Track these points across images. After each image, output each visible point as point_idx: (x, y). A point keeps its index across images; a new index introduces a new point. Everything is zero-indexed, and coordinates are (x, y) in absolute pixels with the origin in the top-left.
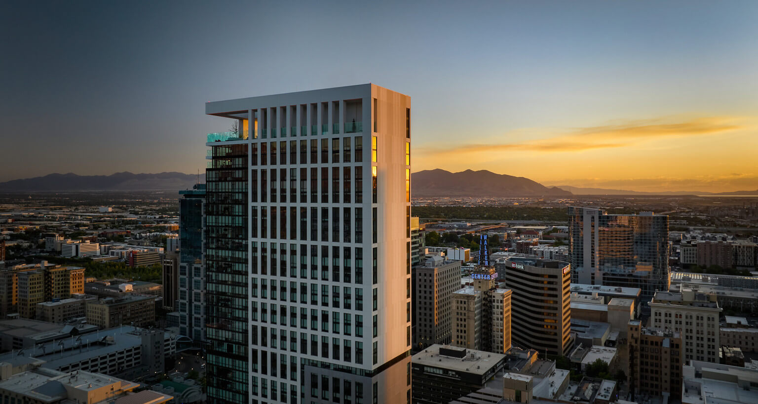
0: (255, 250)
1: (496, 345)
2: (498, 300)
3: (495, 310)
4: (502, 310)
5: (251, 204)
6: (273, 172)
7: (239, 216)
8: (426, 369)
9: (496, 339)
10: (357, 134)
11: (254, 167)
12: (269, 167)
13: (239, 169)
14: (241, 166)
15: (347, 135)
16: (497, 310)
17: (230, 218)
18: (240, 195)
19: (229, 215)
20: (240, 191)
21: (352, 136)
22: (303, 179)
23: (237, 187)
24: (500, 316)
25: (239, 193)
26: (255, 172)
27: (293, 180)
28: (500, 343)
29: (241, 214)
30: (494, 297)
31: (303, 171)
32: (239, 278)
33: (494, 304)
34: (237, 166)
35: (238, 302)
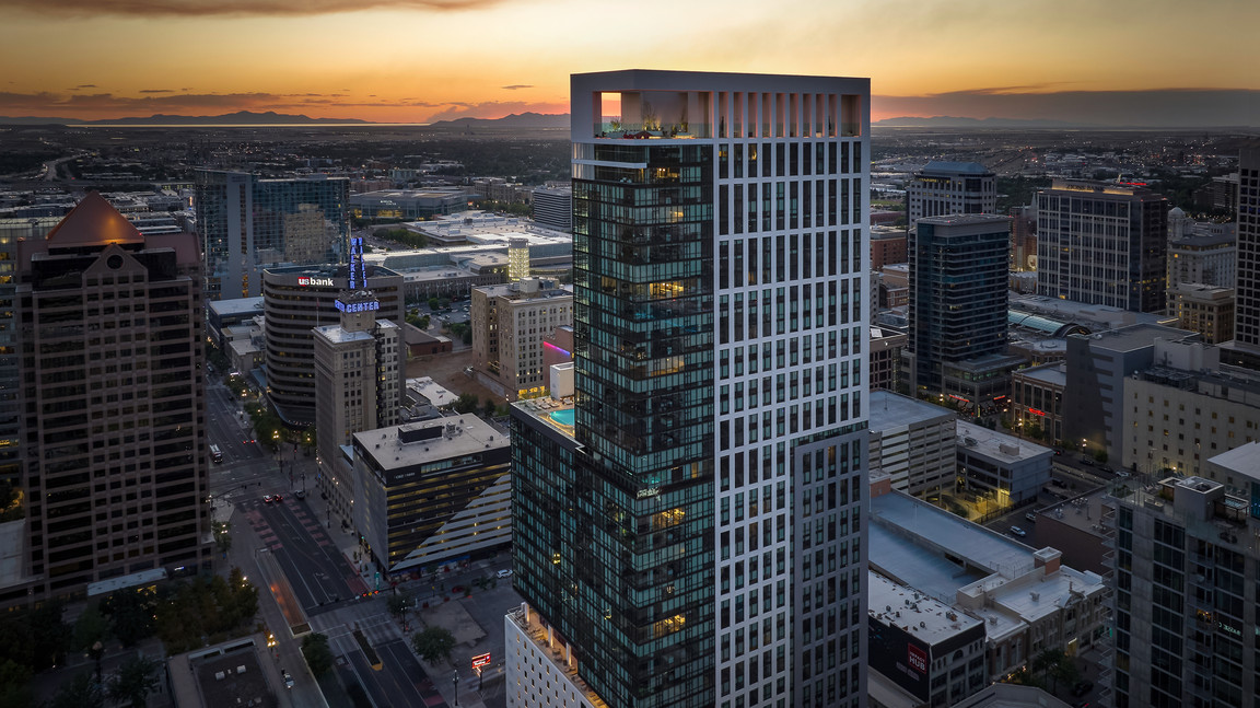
0: (724, 306)
5: (718, 238)
6: (752, 187)
7: (696, 259)
10: (856, 138)
11: (724, 182)
12: (746, 181)
13: (695, 184)
14: (699, 180)
15: (845, 139)
17: (681, 264)
18: (699, 226)
19: (678, 260)
20: (698, 219)
21: (851, 140)
22: (794, 196)
23: (693, 214)
25: (696, 222)
26: (724, 189)
27: (780, 198)
29: (699, 256)
31: (794, 185)
32: (697, 358)
34: (692, 180)
35: (697, 395)
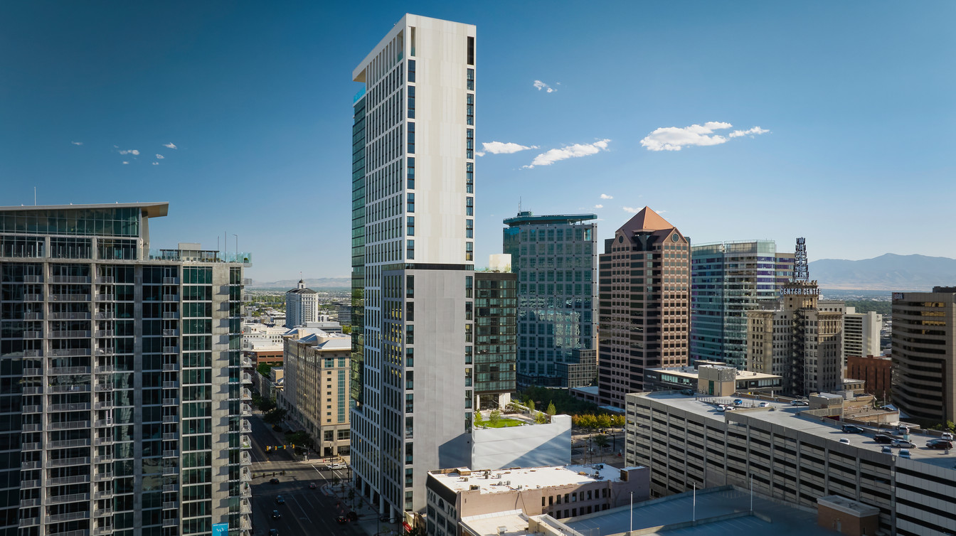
0: (367, 183)
1: (809, 381)
2: (811, 322)
3: (808, 335)
4: (816, 335)
5: (366, 146)
8: (663, 377)
9: (809, 373)
11: (368, 114)
16: (811, 335)
24: (814, 343)
26: (367, 118)
28: (813, 379)
30: (807, 317)
33: (807, 327)
